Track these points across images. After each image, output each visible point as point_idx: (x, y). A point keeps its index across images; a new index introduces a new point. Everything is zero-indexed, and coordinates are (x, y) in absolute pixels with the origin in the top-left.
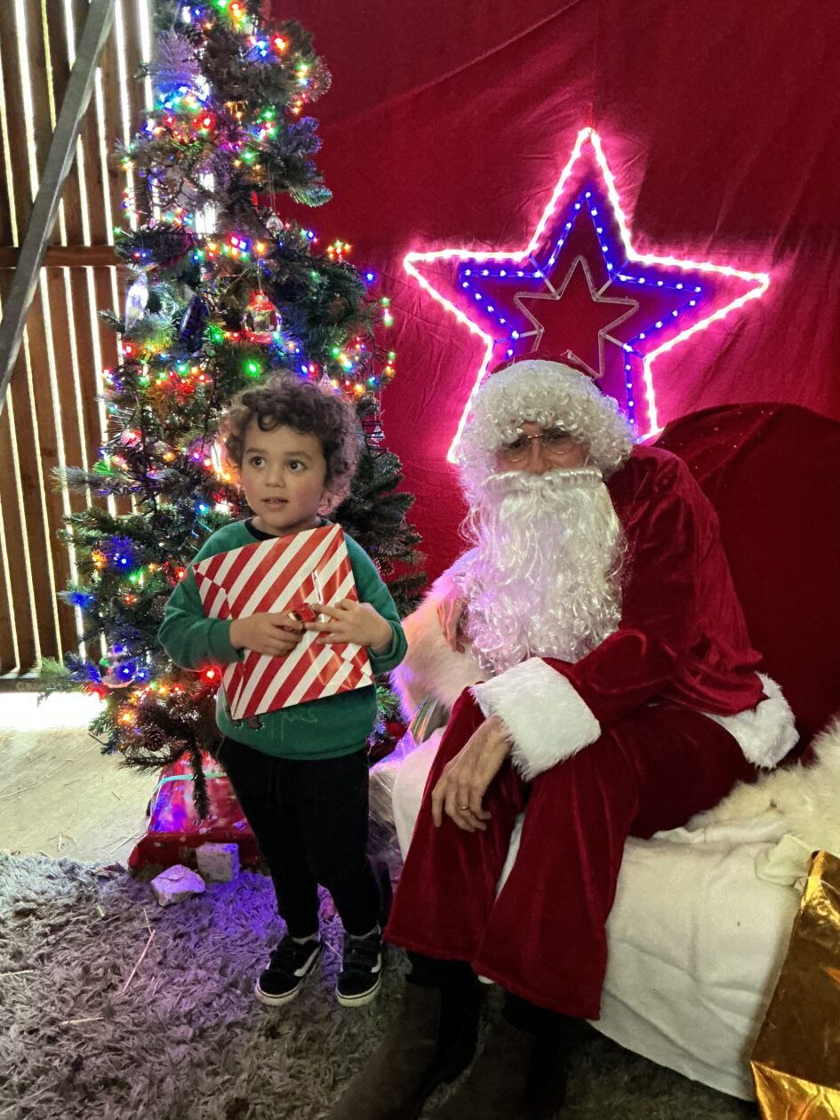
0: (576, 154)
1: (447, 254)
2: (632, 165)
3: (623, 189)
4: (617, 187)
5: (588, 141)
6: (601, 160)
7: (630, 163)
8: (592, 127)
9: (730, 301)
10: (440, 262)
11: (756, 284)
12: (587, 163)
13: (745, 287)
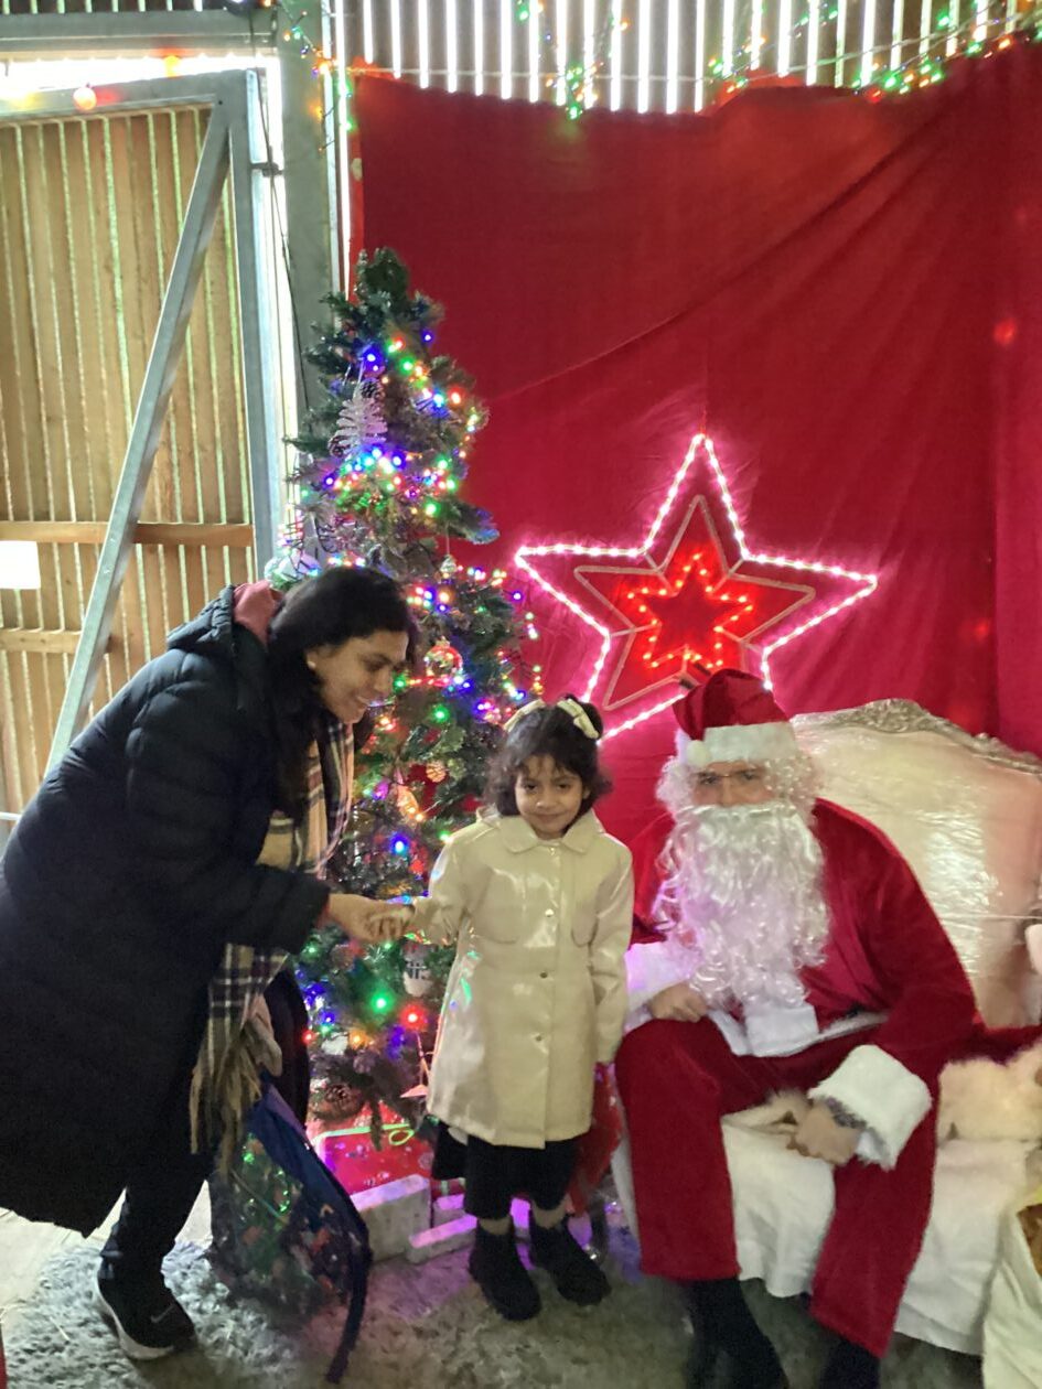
0: (690, 457)
1: (560, 549)
2: (746, 469)
3: (736, 492)
4: (731, 489)
5: (702, 445)
6: (714, 462)
7: (742, 468)
8: (705, 432)
9: (843, 599)
10: (552, 556)
11: (866, 584)
12: (701, 466)
13: (855, 587)
